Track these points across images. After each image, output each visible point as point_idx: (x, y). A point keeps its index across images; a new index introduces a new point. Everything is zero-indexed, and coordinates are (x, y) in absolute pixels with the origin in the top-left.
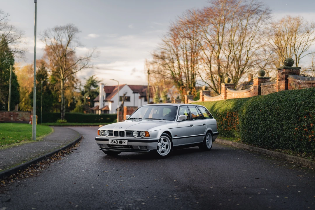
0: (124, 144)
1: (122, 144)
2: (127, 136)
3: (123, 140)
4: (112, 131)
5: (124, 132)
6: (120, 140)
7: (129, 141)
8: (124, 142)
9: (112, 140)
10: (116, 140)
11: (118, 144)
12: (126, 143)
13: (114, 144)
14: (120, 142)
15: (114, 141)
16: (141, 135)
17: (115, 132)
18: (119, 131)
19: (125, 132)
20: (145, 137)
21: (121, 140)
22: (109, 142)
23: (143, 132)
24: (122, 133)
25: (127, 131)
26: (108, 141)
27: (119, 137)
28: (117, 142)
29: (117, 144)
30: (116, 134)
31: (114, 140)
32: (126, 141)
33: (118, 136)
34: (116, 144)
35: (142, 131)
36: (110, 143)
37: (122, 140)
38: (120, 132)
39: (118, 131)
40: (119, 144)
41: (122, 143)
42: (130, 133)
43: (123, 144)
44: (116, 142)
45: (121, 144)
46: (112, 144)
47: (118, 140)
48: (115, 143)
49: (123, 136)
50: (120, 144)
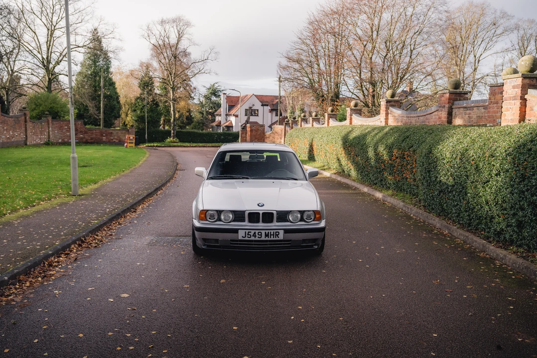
0: (277, 239)
1: (272, 238)
2: (277, 221)
3: (275, 231)
4: (244, 212)
5: (272, 214)
6: (267, 231)
7: (287, 231)
8: (277, 233)
9: (247, 231)
10: (257, 232)
11: (263, 238)
12: (281, 236)
13: (253, 238)
14: (266, 235)
15: (252, 234)
16: (305, 218)
17: (250, 214)
18: (261, 212)
19: (275, 213)
20: (314, 220)
21: (270, 231)
22: (241, 235)
23: (309, 213)
24: (268, 217)
25: (279, 213)
26: (238, 233)
27: (261, 225)
28: (261, 235)
29: (259, 239)
30: (254, 217)
31: (253, 232)
32: (281, 232)
33: (258, 222)
34: (257, 239)
35: (309, 211)
36: (240, 238)
37: (272, 231)
38: (263, 213)
39: (259, 213)
40: (265, 239)
41: (272, 236)
42: (283, 216)
43: (275, 239)
44: (258, 236)
45: (269, 239)
46: (246, 238)
47: (263, 232)
48: (255, 236)
49: (271, 221)
50: (267, 239)
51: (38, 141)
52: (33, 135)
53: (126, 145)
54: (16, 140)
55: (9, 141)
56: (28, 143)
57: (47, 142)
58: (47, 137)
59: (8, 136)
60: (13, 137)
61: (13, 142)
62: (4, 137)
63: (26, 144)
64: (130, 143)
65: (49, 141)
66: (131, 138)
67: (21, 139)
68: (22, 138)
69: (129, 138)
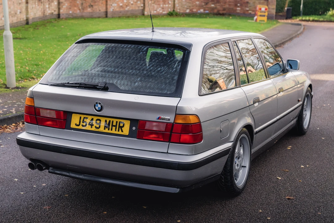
51: (160, 11)
52: (154, 3)
53: (256, 19)
54: (131, 9)
55: (122, 9)
56: (146, 13)
57: (172, 11)
58: (173, 6)
59: (121, 5)
60: (127, 6)
61: (127, 11)
62: (116, 5)
63: (143, 15)
64: (261, 16)
65: (174, 11)
66: (263, 9)
67: (137, 8)
68: (139, 7)
69: (260, 9)
